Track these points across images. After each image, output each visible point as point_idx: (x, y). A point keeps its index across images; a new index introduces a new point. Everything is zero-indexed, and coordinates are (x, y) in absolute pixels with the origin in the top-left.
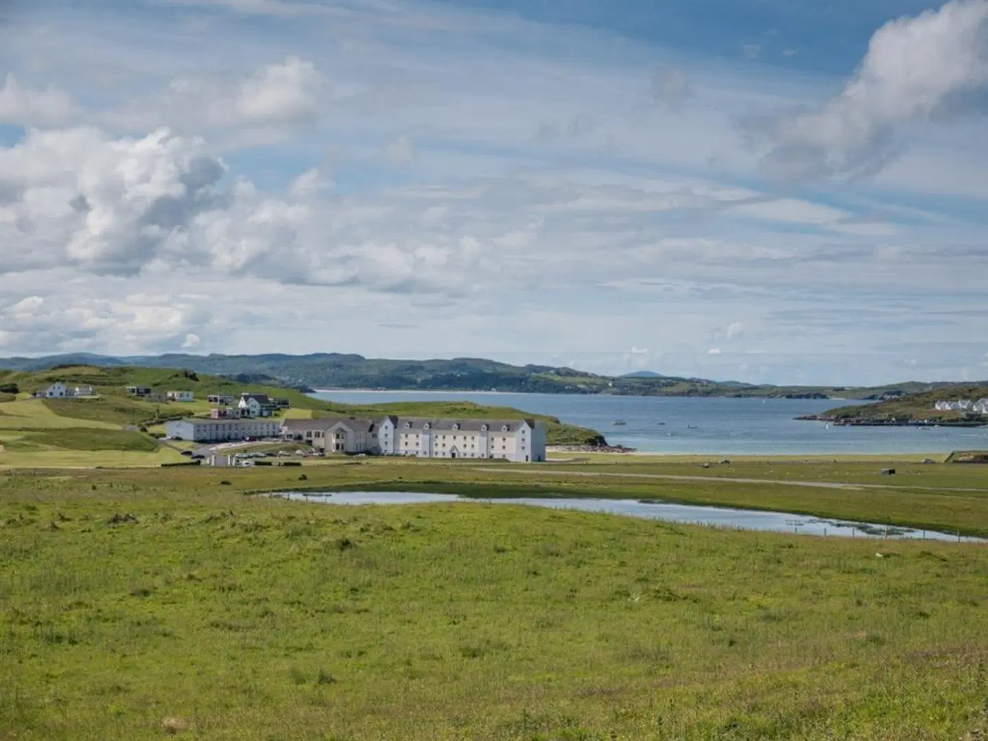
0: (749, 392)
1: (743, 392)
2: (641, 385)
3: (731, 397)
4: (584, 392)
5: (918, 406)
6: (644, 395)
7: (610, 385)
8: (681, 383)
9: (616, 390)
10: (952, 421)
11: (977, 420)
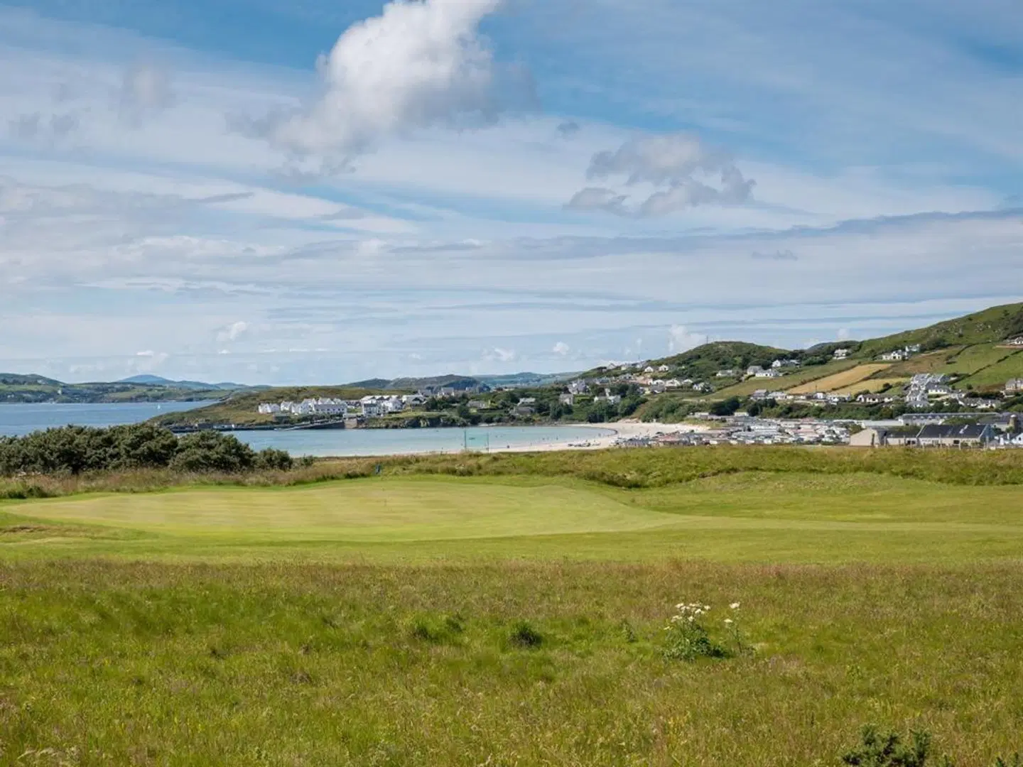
0: (202, 395)
1: (194, 396)
2: (93, 391)
3: (182, 401)
4: (28, 401)
5: (243, 409)
6: (91, 402)
7: (60, 392)
8: (136, 387)
9: (64, 397)
10: (260, 424)
11: (285, 422)
